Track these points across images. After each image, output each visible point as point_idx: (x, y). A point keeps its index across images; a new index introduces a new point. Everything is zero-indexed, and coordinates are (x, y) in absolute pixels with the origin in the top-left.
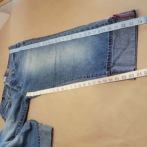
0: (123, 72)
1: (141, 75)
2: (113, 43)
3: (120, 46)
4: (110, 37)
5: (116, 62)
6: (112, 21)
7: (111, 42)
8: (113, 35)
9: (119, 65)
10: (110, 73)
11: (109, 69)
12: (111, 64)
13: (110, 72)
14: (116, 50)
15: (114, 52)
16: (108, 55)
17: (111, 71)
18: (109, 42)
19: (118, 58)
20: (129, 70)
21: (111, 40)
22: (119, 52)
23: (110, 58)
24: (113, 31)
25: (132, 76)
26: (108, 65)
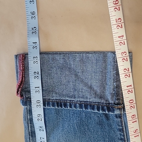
0: (118, 74)
1: (123, 36)
2: (64, 99)
3: (71, 85)
4: (53, 105)
5: (99, 91)
6: (27, 98)
7: (61, 103)
8: (51, 98)
9: (103, 86)
10: (118, 104)
11: (110, 108)
12: (101, 103)
13: (116, 104)
14: (76, 93)
15: (79, 97)
16: (84, 109)
17: (114, 103)
18: (62, 107)
19: (91, 87)
20: (113, 63)
21: (57, 103)
22: (81, 86)
23: (90, 105)
24: (44, 98)
25: (124, 55)
26: (103, 110)
